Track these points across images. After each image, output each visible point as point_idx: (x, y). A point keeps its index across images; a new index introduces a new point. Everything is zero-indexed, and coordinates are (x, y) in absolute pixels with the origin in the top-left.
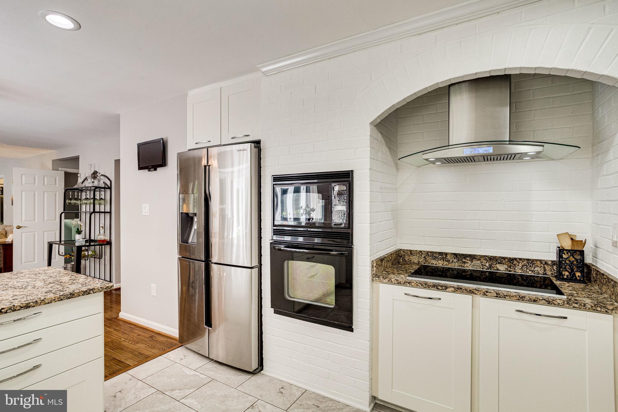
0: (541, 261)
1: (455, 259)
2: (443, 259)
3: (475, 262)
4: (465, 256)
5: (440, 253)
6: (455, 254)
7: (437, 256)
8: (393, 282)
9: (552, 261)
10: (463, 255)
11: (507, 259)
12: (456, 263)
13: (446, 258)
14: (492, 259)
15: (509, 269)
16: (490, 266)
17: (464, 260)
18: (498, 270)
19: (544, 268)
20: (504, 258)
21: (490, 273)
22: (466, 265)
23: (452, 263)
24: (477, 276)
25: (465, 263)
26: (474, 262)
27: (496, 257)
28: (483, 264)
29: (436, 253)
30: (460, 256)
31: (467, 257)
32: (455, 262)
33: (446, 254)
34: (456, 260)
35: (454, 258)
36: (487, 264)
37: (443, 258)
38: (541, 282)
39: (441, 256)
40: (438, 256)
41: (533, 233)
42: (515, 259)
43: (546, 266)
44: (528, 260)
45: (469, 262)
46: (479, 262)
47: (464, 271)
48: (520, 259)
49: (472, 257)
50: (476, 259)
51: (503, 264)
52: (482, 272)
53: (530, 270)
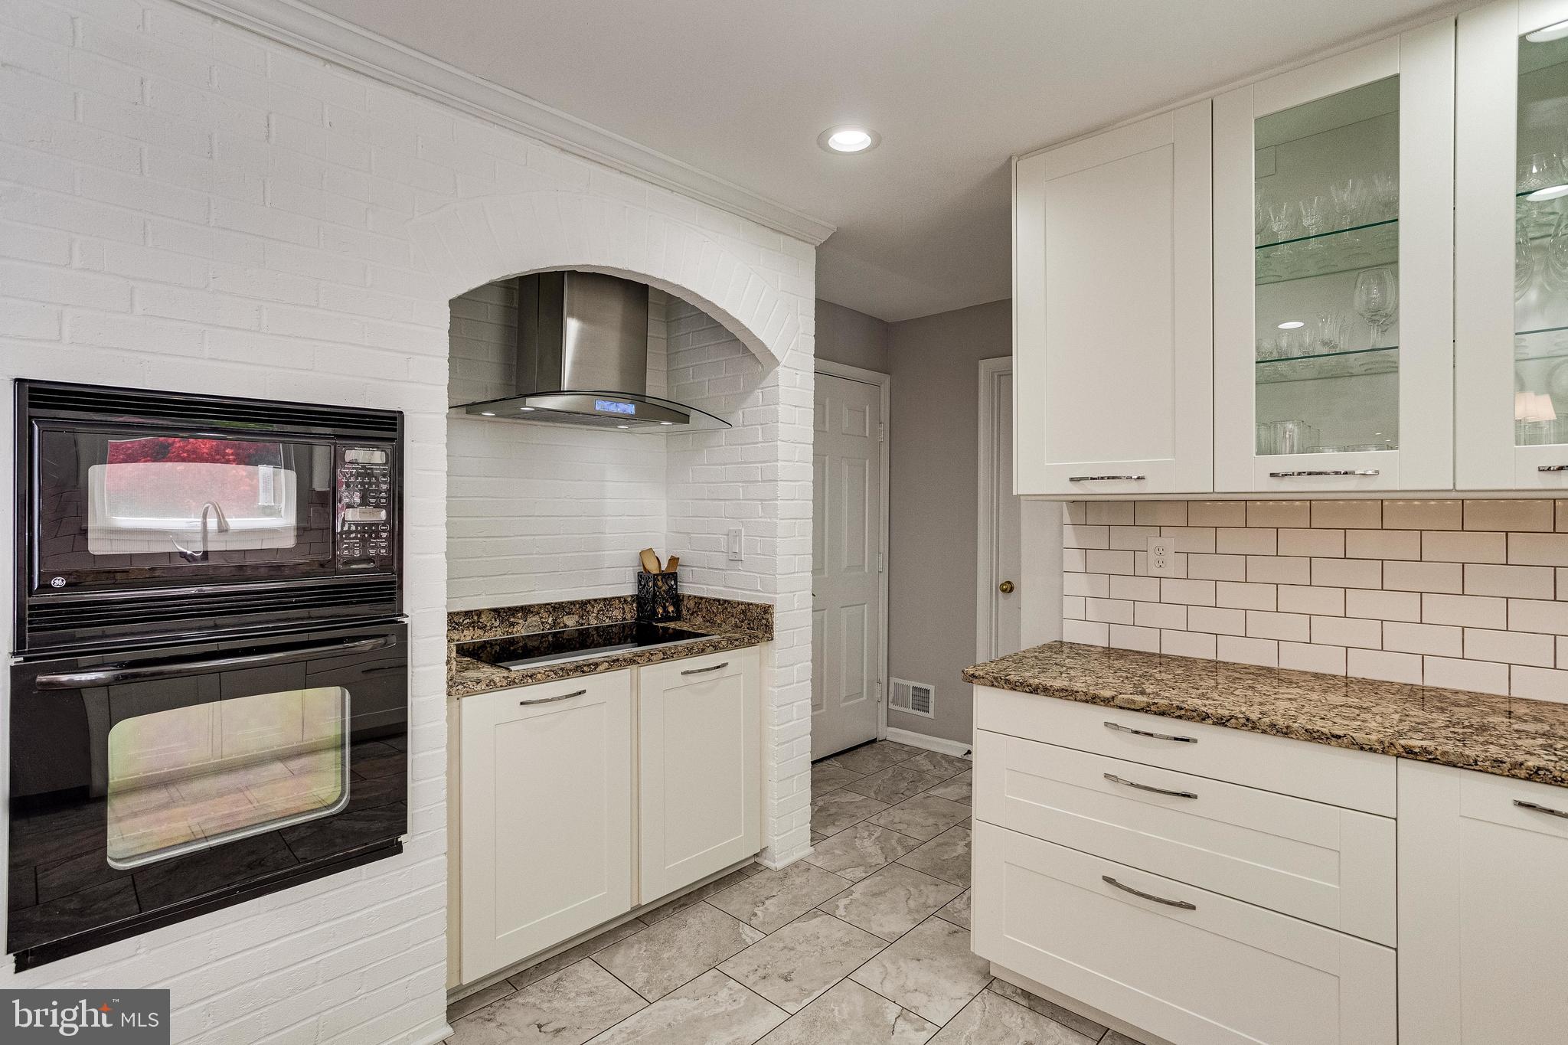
0: (619, 598)
1: (496, 620)
2: (473, 625)
3: (533, 620)
4: (513, 611)
5: (468, 614)
6: (496, 611)
7: (461, 621)
8: (499, 684)
9: (632, 596)
10: (510, 609)
11: (579, 604)
12: (499, 629)
13: (479, 621)
14: (558, 608)
15: (581, 621)
16: (554, 621)
17: (512, 620)
18: (565, 626)
19: (623, 609)
20: (573, 603)
21: (555, 634)
22: (515, 629)
23: (490, 630)
24: (534, 647)
25: (513, 625)
26: (529, 620)
27: (563, 603)
28: (544, 620)
29: (458, 613)
30: (504, 612)
31: (517, 611)
32: (496, 627)
33: (479, 613)
34: (497, 623)
35: (493, 620)
36: (550, 620)
37: (473, 622)
38: (620, 634)
39: (468, 620)
40: (463, 621)
41: (607, 552)
42: (589, 601)
43: (625, 606)
44: (605, 599)
45: (521, 621)
46: (537, 618)
47: (512, 642)
48: (595, 600)
49: (526, 610)
50: (532, 612)
51: (573, 614)
52: (543, 636)
53: (607, 617)
